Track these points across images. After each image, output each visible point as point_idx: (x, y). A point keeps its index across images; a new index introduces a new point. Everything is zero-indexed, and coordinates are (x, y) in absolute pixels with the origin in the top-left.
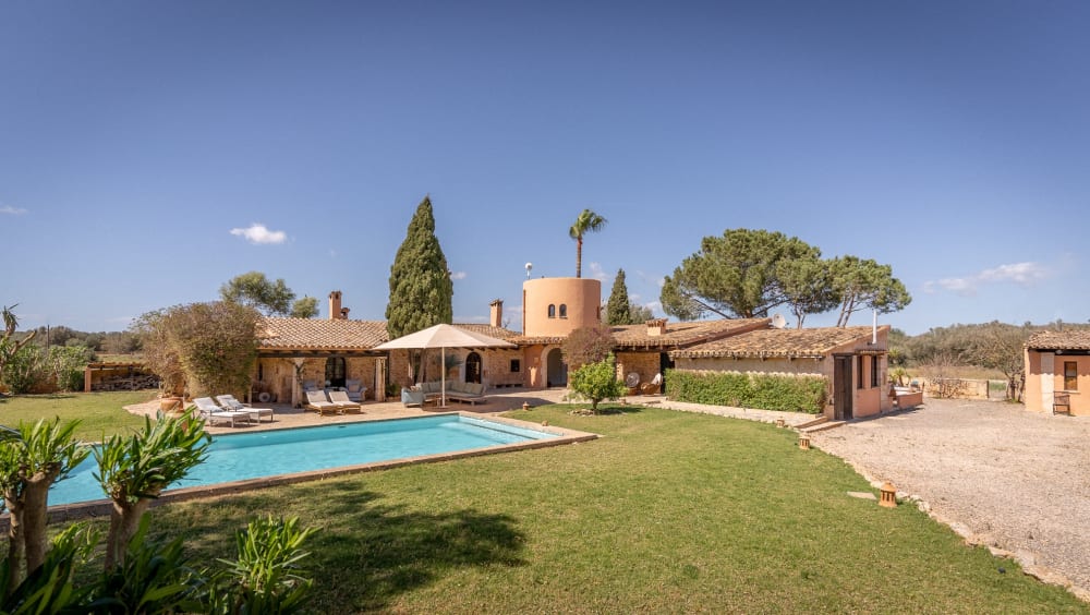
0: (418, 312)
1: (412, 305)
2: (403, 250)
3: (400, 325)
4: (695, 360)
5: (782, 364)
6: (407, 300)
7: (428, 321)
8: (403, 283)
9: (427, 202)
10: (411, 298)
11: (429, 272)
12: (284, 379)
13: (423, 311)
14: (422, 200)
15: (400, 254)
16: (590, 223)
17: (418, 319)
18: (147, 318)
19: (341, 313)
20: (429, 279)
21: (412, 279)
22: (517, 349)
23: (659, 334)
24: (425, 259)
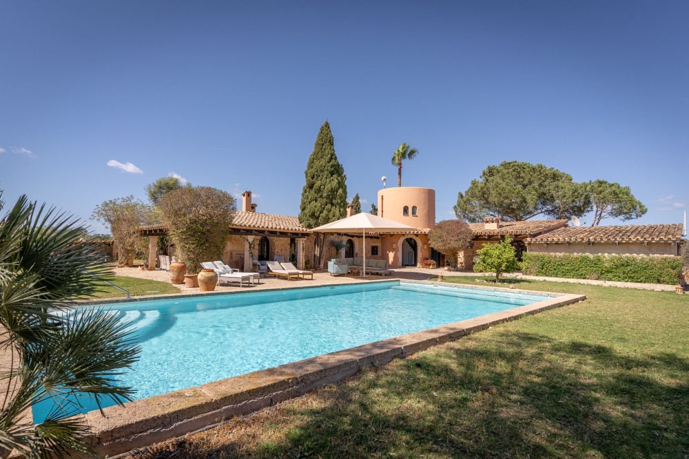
0: (329, 206)
1: (325, 200)
2: (314, 159)
3: (317, 214)
4: (549, 245)
5: (632, 247)
6: (321, 196)
7: (337, 213)
8: (318, 183)
9: (327, 125)
10: (325, 195)
11: (335, 176)
12: (231, 254)
13: (332, 204)
14: (323, 124)
15: (312, 162)
16: (408, 153)
17: (329, 211)
18: (106, 205)
19: (252, 207)
20: (336, 181)
21: (324, 180)
22: (378, 238)
23: (496, 228)
24: (332, 166)
